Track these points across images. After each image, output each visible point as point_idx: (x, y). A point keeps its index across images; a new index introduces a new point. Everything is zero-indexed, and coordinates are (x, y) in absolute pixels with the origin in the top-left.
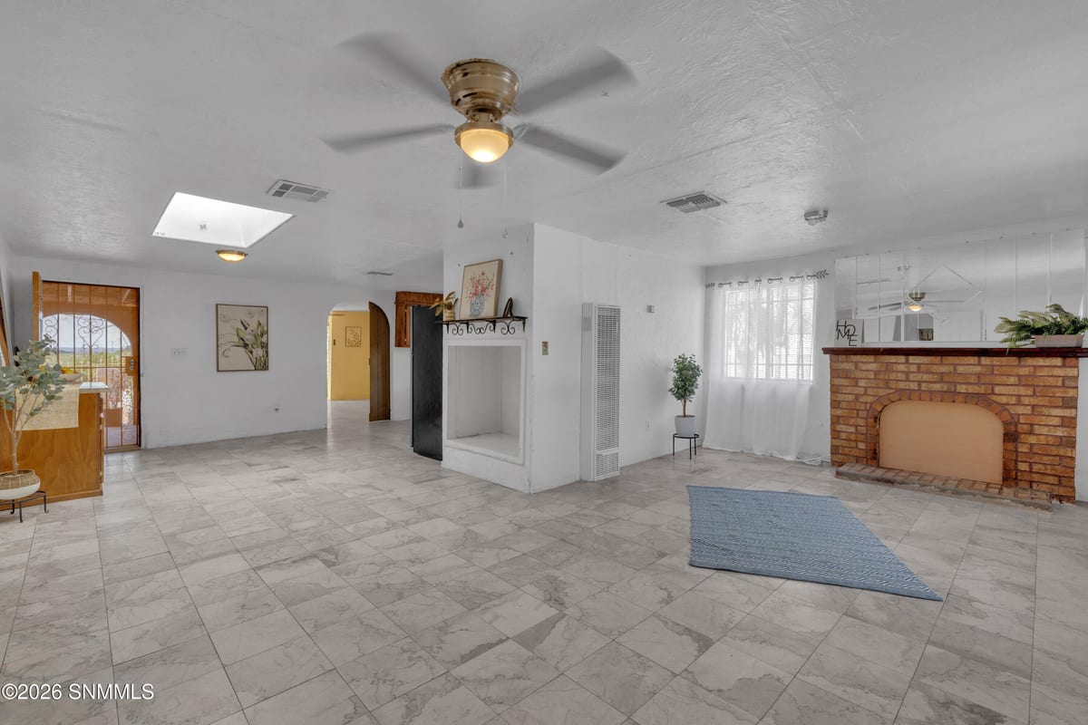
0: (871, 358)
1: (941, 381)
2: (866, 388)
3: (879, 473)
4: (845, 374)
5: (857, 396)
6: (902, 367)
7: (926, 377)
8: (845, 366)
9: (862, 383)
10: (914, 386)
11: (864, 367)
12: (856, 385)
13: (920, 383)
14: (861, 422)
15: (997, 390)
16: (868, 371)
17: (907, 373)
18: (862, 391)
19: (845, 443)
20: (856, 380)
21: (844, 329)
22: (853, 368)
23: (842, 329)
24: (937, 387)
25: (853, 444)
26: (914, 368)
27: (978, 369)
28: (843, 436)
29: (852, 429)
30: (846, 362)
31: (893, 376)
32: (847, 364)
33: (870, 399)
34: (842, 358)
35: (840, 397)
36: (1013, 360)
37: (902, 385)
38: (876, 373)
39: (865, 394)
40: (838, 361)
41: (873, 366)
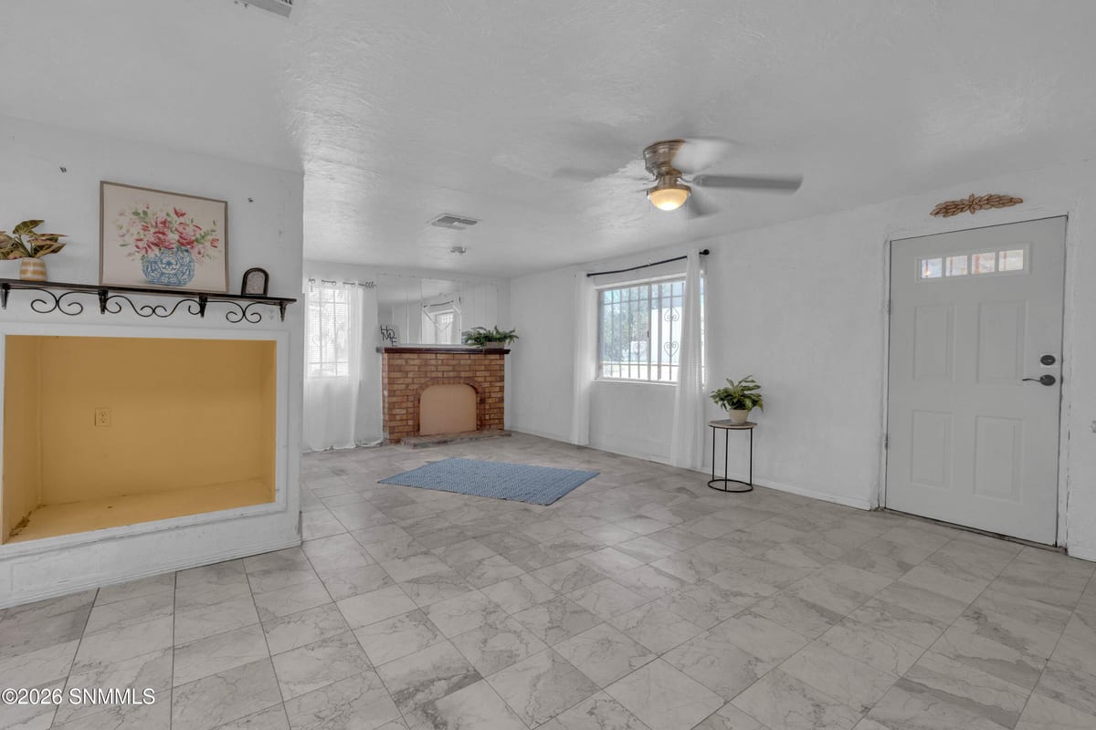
0: (415, 356)
1: (454, 371)
2: (413, 378)
3: (424, 440)
4: (399, 369)
5: (408, 385)
6: (433, 362)
7: (446, 368)
8: (399, 362)
9: (410, 375)
10: (440, 375)
11: (412, 362)
12: (407, 377)
13: (443, 372)
14: (410, 405)
15: (478, 374)
16: (413, 365)
17: (436, 366)
18: (409, 381)
19: (399, 424)
20: (407, 372)
21: (386, 332)
22: (404, 363)
23: (385, 332)
24: (451, 374)
25: (405, 423)
26: (440, 362)
27: (469, 362)
28: (398, 418)
29: (404, 411)
30: (400, 359)
31: (429, 368)
32: (399, 360)
33: (415, 387)
34: (396, 355)
35: (396, 387)
36: (482, 356)
37: (434, 375)
38: (419, 367)
39: (413, 383)
40: (393, 359)
41: (417, 362)
